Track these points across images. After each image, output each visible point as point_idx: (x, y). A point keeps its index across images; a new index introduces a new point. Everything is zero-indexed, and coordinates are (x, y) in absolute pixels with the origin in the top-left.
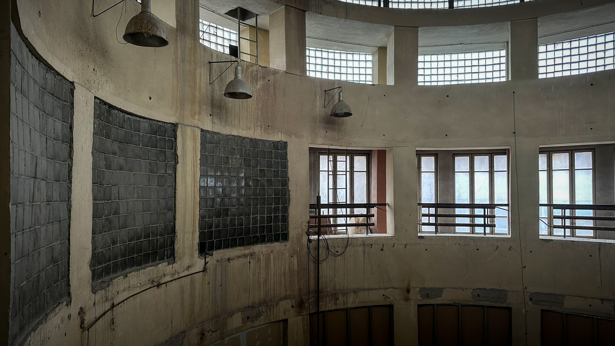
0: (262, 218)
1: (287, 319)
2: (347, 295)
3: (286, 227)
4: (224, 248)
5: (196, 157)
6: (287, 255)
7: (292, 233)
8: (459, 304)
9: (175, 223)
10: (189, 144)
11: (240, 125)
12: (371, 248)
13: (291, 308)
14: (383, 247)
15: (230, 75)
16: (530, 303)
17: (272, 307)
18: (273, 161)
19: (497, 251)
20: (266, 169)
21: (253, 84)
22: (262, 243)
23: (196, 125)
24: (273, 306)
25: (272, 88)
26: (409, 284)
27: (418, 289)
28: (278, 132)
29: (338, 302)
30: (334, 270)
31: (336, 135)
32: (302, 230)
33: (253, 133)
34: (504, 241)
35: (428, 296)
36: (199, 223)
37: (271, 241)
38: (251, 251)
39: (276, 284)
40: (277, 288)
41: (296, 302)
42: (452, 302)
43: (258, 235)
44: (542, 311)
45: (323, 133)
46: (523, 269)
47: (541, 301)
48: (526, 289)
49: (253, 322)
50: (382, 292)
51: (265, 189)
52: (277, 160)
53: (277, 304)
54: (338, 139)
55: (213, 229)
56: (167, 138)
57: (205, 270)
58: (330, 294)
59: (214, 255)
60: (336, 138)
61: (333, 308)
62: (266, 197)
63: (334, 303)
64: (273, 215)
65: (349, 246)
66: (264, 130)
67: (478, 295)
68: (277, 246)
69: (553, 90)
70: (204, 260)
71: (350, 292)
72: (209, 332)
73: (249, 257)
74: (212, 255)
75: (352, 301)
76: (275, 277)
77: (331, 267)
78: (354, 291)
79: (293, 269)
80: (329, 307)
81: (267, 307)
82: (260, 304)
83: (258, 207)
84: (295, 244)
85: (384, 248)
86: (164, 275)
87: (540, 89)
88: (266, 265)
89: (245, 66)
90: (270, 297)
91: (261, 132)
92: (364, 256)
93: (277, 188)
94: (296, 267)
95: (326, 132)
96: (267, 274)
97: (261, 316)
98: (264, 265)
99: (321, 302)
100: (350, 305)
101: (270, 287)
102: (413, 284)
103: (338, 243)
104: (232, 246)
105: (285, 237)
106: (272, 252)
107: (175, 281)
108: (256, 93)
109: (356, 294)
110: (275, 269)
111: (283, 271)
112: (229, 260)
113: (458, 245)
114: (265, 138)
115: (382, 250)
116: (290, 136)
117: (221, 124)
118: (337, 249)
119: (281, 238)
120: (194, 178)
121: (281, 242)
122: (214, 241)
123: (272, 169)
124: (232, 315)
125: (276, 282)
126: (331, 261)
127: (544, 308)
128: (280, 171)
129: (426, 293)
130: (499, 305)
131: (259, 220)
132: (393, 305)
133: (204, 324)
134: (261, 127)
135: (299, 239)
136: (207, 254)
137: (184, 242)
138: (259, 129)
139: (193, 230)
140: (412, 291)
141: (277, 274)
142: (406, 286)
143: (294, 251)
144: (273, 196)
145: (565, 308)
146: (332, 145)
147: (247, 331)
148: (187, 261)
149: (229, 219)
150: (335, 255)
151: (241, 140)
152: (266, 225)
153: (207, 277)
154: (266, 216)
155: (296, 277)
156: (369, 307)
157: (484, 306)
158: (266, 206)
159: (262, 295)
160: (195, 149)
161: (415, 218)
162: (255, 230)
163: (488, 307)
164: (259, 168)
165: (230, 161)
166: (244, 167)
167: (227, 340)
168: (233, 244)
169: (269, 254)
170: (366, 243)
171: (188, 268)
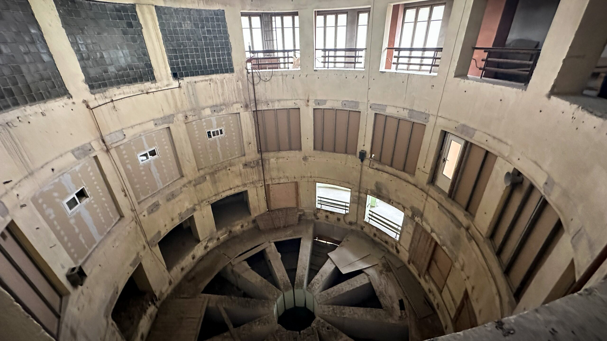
0: (214, 60)
1: (239, 113)
2: (274, 103)
3: (231, 65)
4: (191, 76)
5: (156, 24)
6: (234, 80)
7: (236, 68)
8: (335, 109)
9: (151, 63)
10: (148, 17)
11: (186, 1)
12: (286, 77)
13: (241, 107)
14: (294, 76)
16: (370, 109)
17: (229, 106)
18: (216, 24)
19: (356, 79)
20: (211, 29)
22: (217, 74)
23: (151, 3)
26: (308, 98)
27: (313, 100)
28: (216, 3)
29: (269, 106)
30: (265, 89)
31: (259, 2)
32: (243, 67)
33: (198, 5)
34: (361, 72)
35: (319, 104)
36: (169, 62)
37: (222, 72)
38: (210, 78)
39: (230, 96)
40: (231, 98)
41: (243, 105)
42: (331, 108)
43: (213, 69)
44: (376, 114)
45: (250, 1)
46: (369, 90)
47: (375, 108)
48: (369, 102)
49: (218, 113)
51: (213, 42)
52: (219, 23)
53: (232, 106)
55: (180, 66)
56: (130, 14)
57: (180, 87)
58: (264, 101)
60: (260, 5)
61: (266, 109)
62: (214, 47)
63: (267, 106)
64: (221, 58)
65: (274, 76)
66: (206, 3)
67: (345, 104)
68: (227, 75)
70: (178, 82)
71: (276, 101)
72: (190, 116)
73: (209, 81)
74: (183, 79)
75: (277, 106)
76: (229, 92)
77: (263, 87)
78: (278, 100)
80: (264, 108)
81: (226, 106)
82: (221, 105)
83: (210, 53)
84: (239, 75)
86: (151, 89)
90: (227, 102)
91: (204, 4)
92: (283, 81)
93: (221, 41)
94: (241, 87)
95: (252, 1)
96: (223, 90)
97: (222, 110)
98: (220, 86)
99: (259, 105)
101: (226, 97)
102: (311, 97)
103: (266, 74)
104: (196, 75)
105: (232, 71)
106: (224, 79)
107: (159, 91)
109: (279, 102)
110: (227, 88)
111: (233, 89)
112: (195, 82)
113: (336, 75)
114: (207, 9)
115: (293, 78)
116: (226, 6)
117: (171, 1)
118: (266, 78)
119: (229, 71)
120: (157, 36)
121: (229, 73)
122: (182, 72)
123: (216, 29)
124: (204, 109)
125: (230, 94)
126: (263, 84)
127: (376, 112)
128: (222, 30)
129: (318, 102)
130: (354, 110)
131: (212, 60)
132: (300, 108)
133: (186, 112)
135: (241, 72)
136: (179, 79)
137: (160, 73)
138: (202, 2)
139: (165, 66)
140: (310, 101)
141: (230, 90)
142: (307, 98)
143: (239, 78)
144: (220, 46)
145: (386, 113)
146: (257, 10)
147: (215, 117)
148: (165, 82)
149: (190, 60)
150: (265, 81)
151: (189, 10)
152: (217, 63)
153: (182, 90)
154: (216, 58)
155: (242, 92)
156: (287, 109)
157: (347, 110)
158: (215, 52)
159: (222, 101)
160: (153, 19)
161: (313, 58)
162: (210, 66)
163: (349, 111)
164: (206, 29)
165: (183, 25)
166: (194, 29)
167: (203, 120)
168: (197, 74)
169: (222, 80)
170: (283, 74)
171: (167, 85)
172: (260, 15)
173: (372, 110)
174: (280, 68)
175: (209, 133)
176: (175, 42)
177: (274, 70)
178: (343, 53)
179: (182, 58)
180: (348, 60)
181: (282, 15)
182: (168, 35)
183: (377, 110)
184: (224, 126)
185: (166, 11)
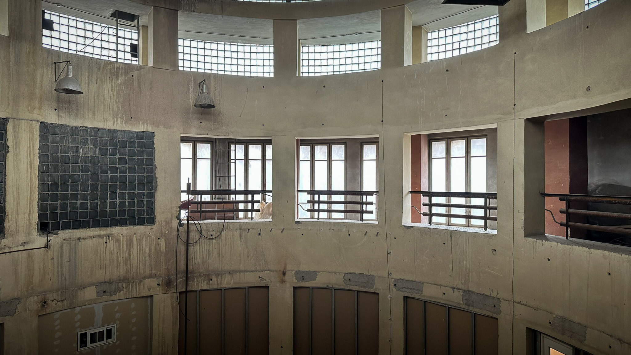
0: (122, 204)
1: (153, 295)
2: (221, 276)
3: (152, 211)
4: (73, 229)
5: (33, 147)
6: (153, 237)
7: (159, 216)
8: (332, 287)
9: (5, 204)
10: (24, 136)
11: (94, 117)
12: (248, 232)
13: (157, 286)
14: (260, 232)
15: (83, 72)
16: (394, 289)
17: (134, 284)
18: (137, 150)
19: (366, 237)
20: (127, 157)
21: (112, 80)
22: (123, 226)
23: (35, 118)
24: (136, 283)
25: (136, 83)
26: (285, 269)
27: (294, 272)
28: (143, 123)
29: (211, 283)
30: (207, 253)
31: (212, 125)
32: (172, 215)
33: (112, 124)
34: (372, 227)
35: (303, 279)
36: (38, 205)
37: (134, 224)
38: (108, 232)
39: (140, 264)
40: (141, 267)
41: (162, 280)
42: (325, 286)
43: (118, 218)
44: (406, 298)
45: (197, 123)
46: (388, 255)
47: (404, 288)
48: (390, 275)
49: (111, 296)
50: (259, 274)
51: (126, 176)
52: (142, 149)
53: (140, 282)
54: (214, 129)
55: (58, 211)
57: (47, 246)
58: (202, 275)
59: (60, 234)
60: (212, 128)
61: (206, 287)
62: (127, 183)
63: (207, 283)
64: (136, 200)
65: (225, 230)
66: (126, 122)
67: (349, 279)
68: (140, 229)
69: (415, 77)
70: (46, 238)
71: (225, 274)
72: (53, 301)
73: (105, 238)
74: (57, 234)
75: (226, 282)
76: (138, 257)
77: (205, 250)
78: (229, 273)
79: (160, 251)
80: (201, 286)
81: (128, 283)
82: (119, 281)
83: (117, 193)
84: (162, 228)
85: (262, 233)
87: (405, 77)
88: (127, 246)
89: (103, 63)
90: (132, 275)
91: (122, 123)
92: (241, 239)
93: (141, 175)
94: (163, 249)
95: (201, 123)
96: (128, 254)
97: (120, 291)
98: (125, 246)
99: (192, 282)
100: (225, 285)
101: (132, 266)
102: (289, 267)
103: (213, 227)
104: (84, 227)
105: (151, 221)
106: (135, 234)
107: (5, 254)
108: (117, 88)
109: (231, 275)
110: (138, 250)
111: (147, 252)
112: (79, 239)
113: (332, 230)
114: (126, 129)
115: (259, 234)
116: (158, 127)
117: (70, 117)
118: (212, 233)
119: (146, 221)
120: (31, 165)
121: (145, 226)
122: (59, 222)
123: (135, 157)
124: (84, 288)
125: (140, 261)
126: (205, 244)
127: (407, 295)
128: (145, 159)
129: (302, 276)
130: (367, 290)
131: (118, 204)
132: (268, 287)
133: (46, 294)
134: (122, 119)
135: (168, 223)
136: (50, 233)
137: (17, 221)
138: (120, 120)
139: (30, 211)
140: (288, 274)
141: (141, 254)
142: (282, 269)
143: (162, 233)
144: (136, 183)
145: (424, 296)
146: (207, 135)
147: (104, 304)
148: (22, 238)
149: (79, 202)
150: (209, 239)
151: (96, 131)
152: (127, 209)
153: (50, 253)
154: (127, 201)
155: (163, 258)
156: (245, 288)
157: (354, 291)
158: (127, 192)
159: (122, 273)
160: (31, 140)
161: (293, 205)
162: (113, 213)
163: (358, 291)
164: (118, 156)
165: (81, 150)
166: (98, 155)
167: (77, 310)
168: (85, 225)
169: (130, 237)
170: (243, 227)
171: (23, 244)
172: (212, 142)
173: (398, 290)
174: (238, 218)
175: (83, 336)
176: (59, 174)
177: (226, 221)
178: (341, 198)
179: (65, 197)
180: (350, 207)
181: (246, 143)
182: (50, 164)
183: (406, 290)
184: (118, 322)
185: (57, 130)
